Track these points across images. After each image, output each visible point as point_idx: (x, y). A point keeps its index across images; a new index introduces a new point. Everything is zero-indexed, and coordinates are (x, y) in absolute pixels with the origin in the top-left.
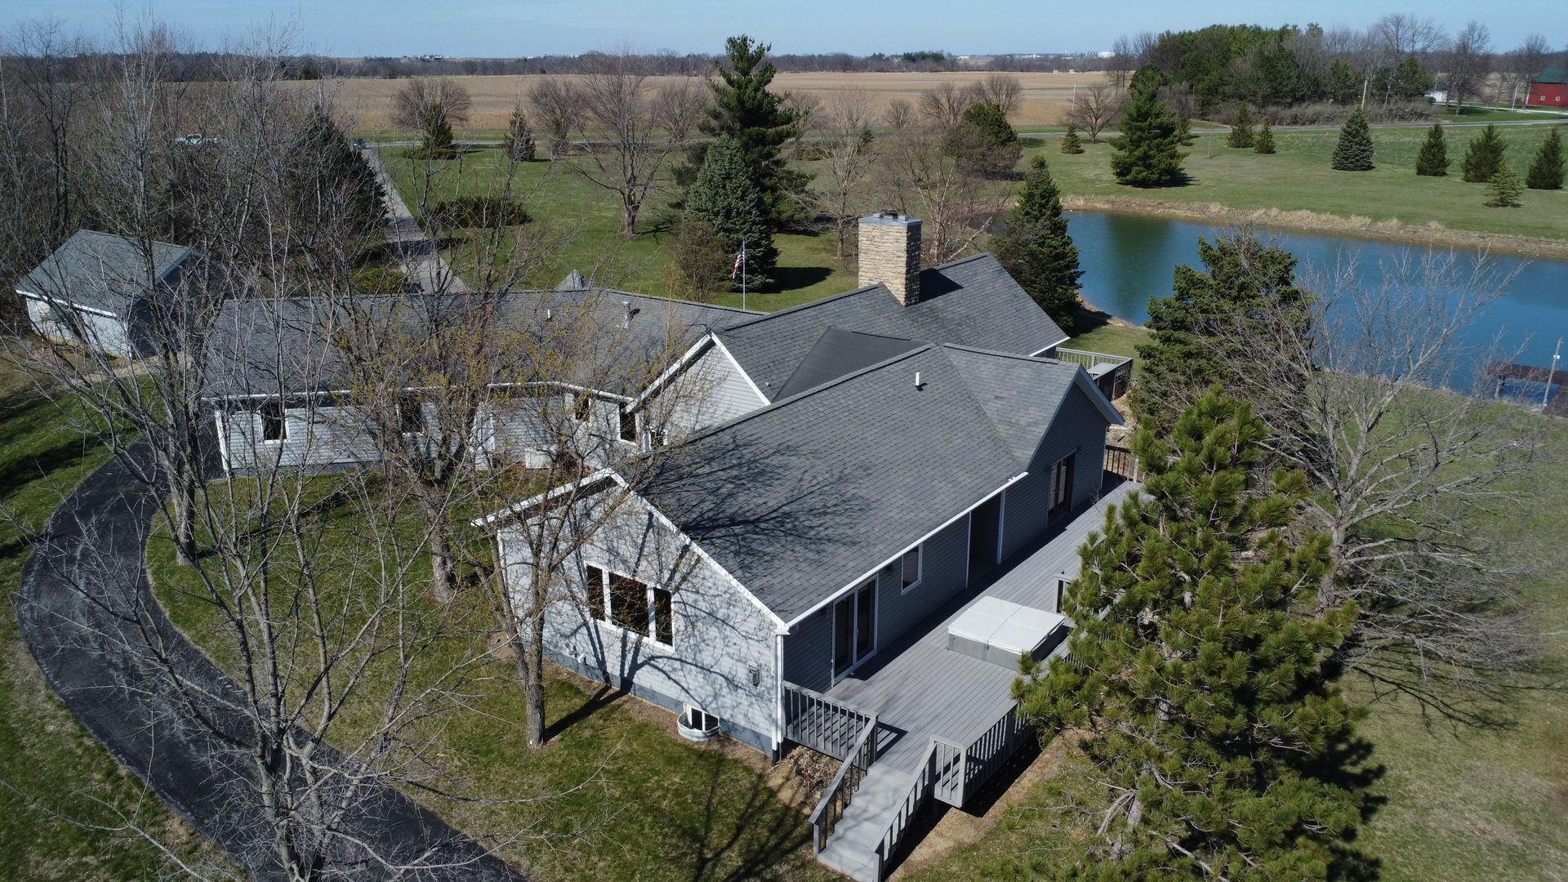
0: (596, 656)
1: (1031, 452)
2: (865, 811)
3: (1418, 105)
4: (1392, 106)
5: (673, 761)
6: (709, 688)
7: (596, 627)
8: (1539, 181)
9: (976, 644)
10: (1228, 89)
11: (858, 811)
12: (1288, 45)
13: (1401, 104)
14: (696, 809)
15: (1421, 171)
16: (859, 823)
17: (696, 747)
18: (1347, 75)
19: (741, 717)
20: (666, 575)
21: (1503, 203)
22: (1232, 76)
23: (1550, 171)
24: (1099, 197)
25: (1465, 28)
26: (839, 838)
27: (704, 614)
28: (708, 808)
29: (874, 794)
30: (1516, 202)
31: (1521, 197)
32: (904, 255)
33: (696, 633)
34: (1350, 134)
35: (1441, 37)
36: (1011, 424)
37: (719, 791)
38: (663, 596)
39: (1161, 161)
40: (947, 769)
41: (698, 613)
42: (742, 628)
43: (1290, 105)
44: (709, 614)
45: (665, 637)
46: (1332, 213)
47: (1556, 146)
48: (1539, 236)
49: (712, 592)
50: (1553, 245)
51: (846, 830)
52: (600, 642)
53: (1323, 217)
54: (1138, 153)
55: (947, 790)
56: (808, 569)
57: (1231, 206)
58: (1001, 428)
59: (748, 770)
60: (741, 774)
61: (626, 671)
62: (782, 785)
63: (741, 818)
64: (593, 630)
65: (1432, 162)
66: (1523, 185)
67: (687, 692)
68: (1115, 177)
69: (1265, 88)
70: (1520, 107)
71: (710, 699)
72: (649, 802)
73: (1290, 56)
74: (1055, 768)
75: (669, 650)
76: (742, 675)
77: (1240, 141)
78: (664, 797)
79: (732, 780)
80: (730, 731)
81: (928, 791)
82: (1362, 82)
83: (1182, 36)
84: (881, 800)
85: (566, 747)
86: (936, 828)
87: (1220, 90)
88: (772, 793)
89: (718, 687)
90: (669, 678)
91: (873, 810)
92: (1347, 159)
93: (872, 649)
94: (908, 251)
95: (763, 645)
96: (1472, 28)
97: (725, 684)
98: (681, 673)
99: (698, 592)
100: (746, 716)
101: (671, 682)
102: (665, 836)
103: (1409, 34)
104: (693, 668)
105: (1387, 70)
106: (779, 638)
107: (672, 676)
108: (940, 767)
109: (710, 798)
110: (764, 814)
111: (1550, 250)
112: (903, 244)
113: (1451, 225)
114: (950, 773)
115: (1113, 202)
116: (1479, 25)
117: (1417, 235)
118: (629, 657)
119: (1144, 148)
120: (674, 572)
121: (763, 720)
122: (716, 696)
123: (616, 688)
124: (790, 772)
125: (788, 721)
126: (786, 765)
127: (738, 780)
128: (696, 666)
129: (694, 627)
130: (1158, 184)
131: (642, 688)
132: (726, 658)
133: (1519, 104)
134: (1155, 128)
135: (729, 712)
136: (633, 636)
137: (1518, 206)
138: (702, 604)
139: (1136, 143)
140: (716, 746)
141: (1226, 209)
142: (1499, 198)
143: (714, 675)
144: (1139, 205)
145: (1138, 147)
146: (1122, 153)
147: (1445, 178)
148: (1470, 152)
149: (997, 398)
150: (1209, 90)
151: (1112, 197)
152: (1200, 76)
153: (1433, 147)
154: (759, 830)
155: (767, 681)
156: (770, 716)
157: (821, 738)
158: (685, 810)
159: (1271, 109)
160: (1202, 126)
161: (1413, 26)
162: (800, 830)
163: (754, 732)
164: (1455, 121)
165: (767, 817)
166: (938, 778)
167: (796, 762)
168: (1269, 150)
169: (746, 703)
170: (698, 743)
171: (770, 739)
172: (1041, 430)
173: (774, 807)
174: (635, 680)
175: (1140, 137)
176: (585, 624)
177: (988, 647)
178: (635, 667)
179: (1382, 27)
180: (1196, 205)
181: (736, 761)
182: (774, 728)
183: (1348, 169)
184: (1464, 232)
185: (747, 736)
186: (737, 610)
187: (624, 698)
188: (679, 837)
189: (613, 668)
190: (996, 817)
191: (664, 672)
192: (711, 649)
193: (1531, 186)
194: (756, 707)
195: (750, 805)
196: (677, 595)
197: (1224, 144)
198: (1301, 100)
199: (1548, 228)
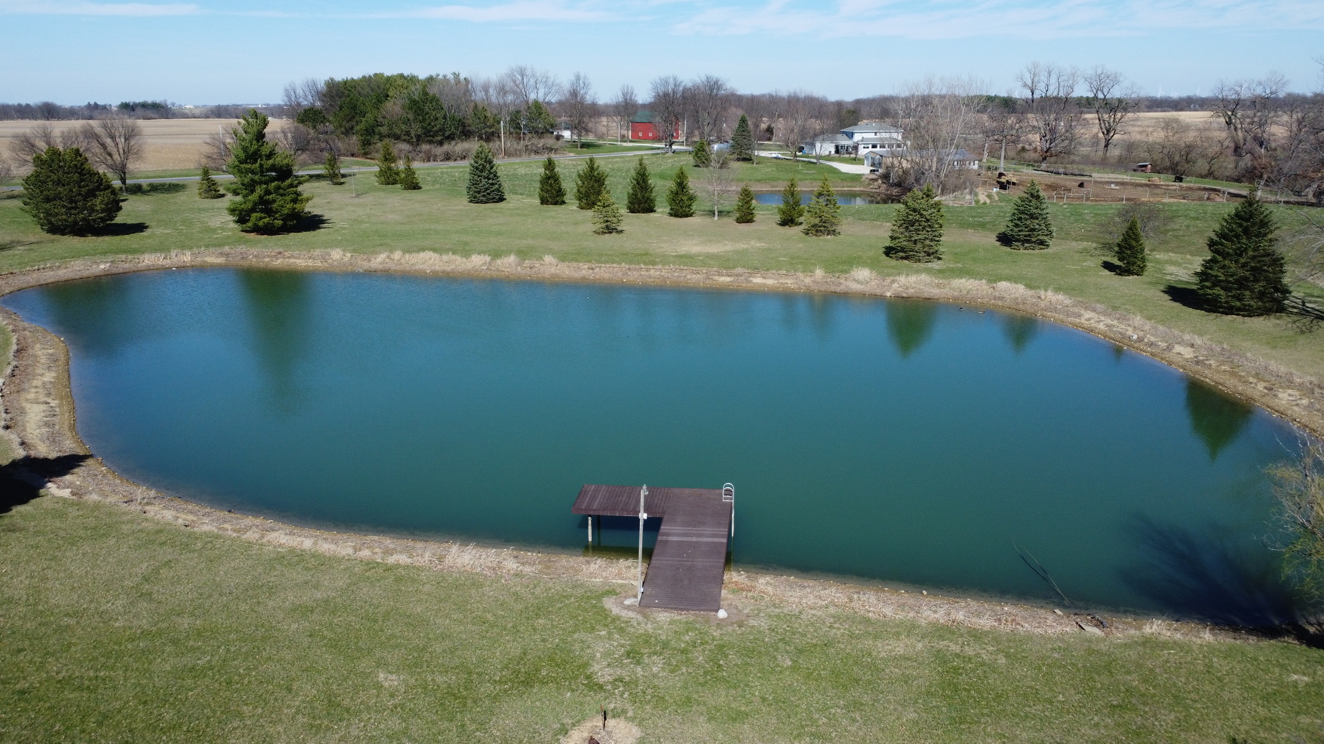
3: (549, 141)
4: (526, 142)
8: (636, 206)
10: (384, 130)
12: (432, 91)
13: (535, 141)
15: (544, 201)
18: (486, 117)
21: (609, 230)
22: (384, 117)
23: (643, 197)
24: (211, 250)
25: (573, 78)
30: (619, 228)
31: (622, 224)
34: (477, 168)
35: (556, 85)
39: (283, 205)
43: (441, 143)
46: (454, 253)
47: (644, 174)
48: (639, 264)
50: (652, 272)
53: (445, 258)
54: (254, 197)
57: (354, 251)
65: (552, 193)
66: (624, 211)
68: (236, 226)
69: (416, 129)
70: (625, 141)
73: (434, 99)
77: (389, 178)
82: (499, 123)
83: (345, 82)
87: (376, 130)
92: (479, 192)
96: (578, 78)
103: (532, 82)
105: (518, 112)
111: (650, 277)
113: (563, 257)
115: (227, 255)
116: (582, 75)
117: (533, 270)
119: (259, 190)
130: (284, 230)
133: (623, 138)
134: (268, 170)
137: (622, 231)
139: (250, 187)
141: (349, 255)
142: (604, 225)
144: (255, 256)
145: (252, 191)
146: (239, 199)
147: (563, 206)
148: (580, 183)
151: (227, 249)
152: (357, 118)
153: (549, 178)
159: (425, 147)
160: (363, 164)
161: (533, 75)
164: (579, 153)
168: (415, 187)
175: (252, 180)
179: (511, 76)
180: (317, 252)
183: (481, 202)
184: (575, 264)
193: (632, 212)
197: (374, 181)
198: (450, 138)
199: (646, 254)
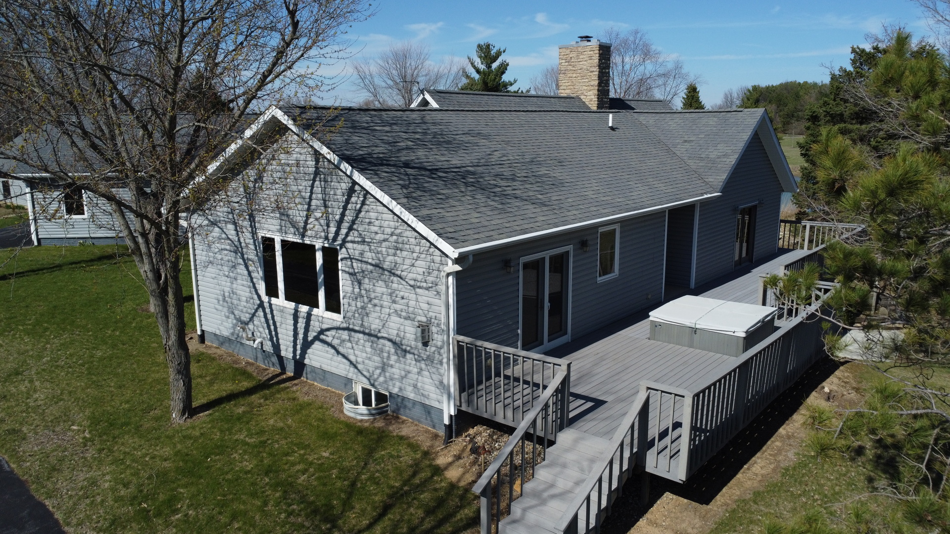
0: (271, 339)
1: (724, 176)
2: (552, 486)
5: (327, 436)
6: (377, 358)
7: (270, 305)
9: (681, 327)
11: (542, 487)
14: (339, 484)
16: (543, 502)
17: (359, 424)
19: (410, 388)
20: (333, 229)
26: (514, 522)
27: (370, 267)
28: (353, 484)
29: (564, 466)
32: (596, 69)
33: (363, 292)
36: (701, 159)
37: (372, 467)
38: (331, 254)
40: (663, 435)
41: (364, 266)
42: (411, 276)
44: (376, 266)
45: (333, 305)
49: (379, 237)
51: (525, 510)
52: (274, 323)
55: (664, 459)
56: (490, 213)
58: (691, 163)
59: (414, 447)
60: (404, 450)
61: (298, 352)
62: (450, 464)
63: (390, 496)
64: (268, 310)
67: (356, 367)
71: (378, 371)
72: (283, 476)
74: (791, 455)
75: (336, 318)
76: (410, 333)
78: (304, 472)
79: (392, 456)
80: (398, 409)
81: (638, 460)
84: (573, 473)
85: (212, 421)
86: (648, 515)
87: (795, 114)
88: (438, 471)
89: (385, 355)
90: (338, 352)
91: (562, 484)
93: (566, 333)
94: (599, 66)
95: (432, 293)
97: (393, 350)
98: (349, 345)
99: (363, 242)
100: (415, 386)
101: (340, 358)
102: (290, 514)
104: (361, 336)
106: (450, 278)
107: (341, 349)
108: (653, 432)
109: (359, 474)
110: (423, 492)
112: (596, 60)
114: (667, 440)
118: (301, 336)
120: (340, 223)
121: (433, 389)
122: (384, 367)
123: (290, 373)
124: (463, 450)
125: (462, 389)
126: (460, 443)
127: (399, 457)
128: (364, 333)
129: (360, 283)
131: (314, 369)
132: (394, 318)
135: (398, 384)
136: (304, 309)
138: (369, 256)
140: (380, 424)
143: (381, 341)
149: (686, 141)
150: (788, 115)
154: (412, 510)
155: (438, 339)
156: (441, 382)
157: (500, 406)
158: (325, 485)
162: (467, 512)
163: (424, 406)
165: (425, 496)
166: (651, 444)
167: (472, 440)
169: (415, 370)
170: (361, 421)
171: (441, 411)
172: (733, 160)
173: (438, 486)
174: (306, 361)
176: (261, 305)
177: (695, 330)
178: (307, 345)
181: (402, 438)
182: (445, 398)
185: (417, 412)
186: (405, 253)
187: (296, 382)
188: (307, 516)
189: (287, 352)
190: (727, 505)
191: (333, 347)
192: (378, 309)
194: (426, 373)
195: (405, 483)
196: (344, 250)
